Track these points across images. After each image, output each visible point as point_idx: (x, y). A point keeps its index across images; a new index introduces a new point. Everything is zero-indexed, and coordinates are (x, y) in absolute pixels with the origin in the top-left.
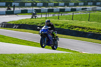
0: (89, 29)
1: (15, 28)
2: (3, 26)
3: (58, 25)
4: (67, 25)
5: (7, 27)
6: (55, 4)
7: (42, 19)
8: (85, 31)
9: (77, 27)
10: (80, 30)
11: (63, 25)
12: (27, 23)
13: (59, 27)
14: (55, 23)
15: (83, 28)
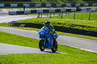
0: (89, 27)
1: (22, 26)
2: (12, 25)
3: (61, 24)
4: (68, 23)
5: (15, 26)
6: (62, 5)
7: (47, 19)
8: (85, 29)
9: (78, 25)
10: (81, 28)
11: (65, 24)
12: (33, 22)
13: (61, 25)
14: (58, 22)
15: (83, 26)
